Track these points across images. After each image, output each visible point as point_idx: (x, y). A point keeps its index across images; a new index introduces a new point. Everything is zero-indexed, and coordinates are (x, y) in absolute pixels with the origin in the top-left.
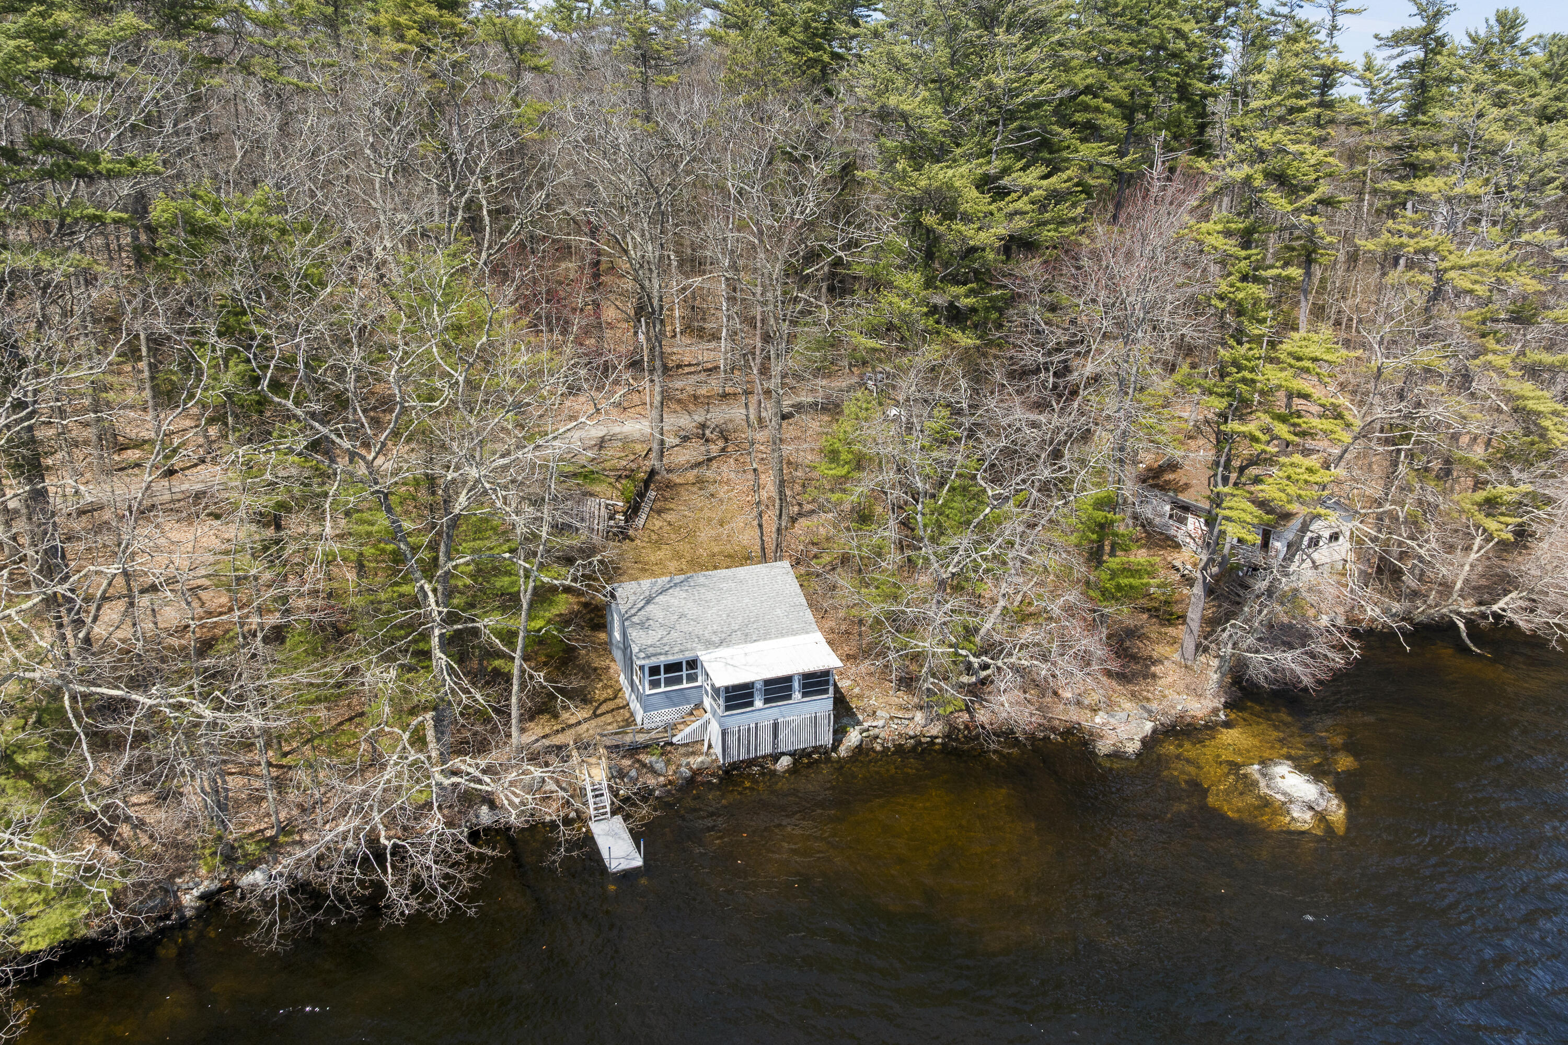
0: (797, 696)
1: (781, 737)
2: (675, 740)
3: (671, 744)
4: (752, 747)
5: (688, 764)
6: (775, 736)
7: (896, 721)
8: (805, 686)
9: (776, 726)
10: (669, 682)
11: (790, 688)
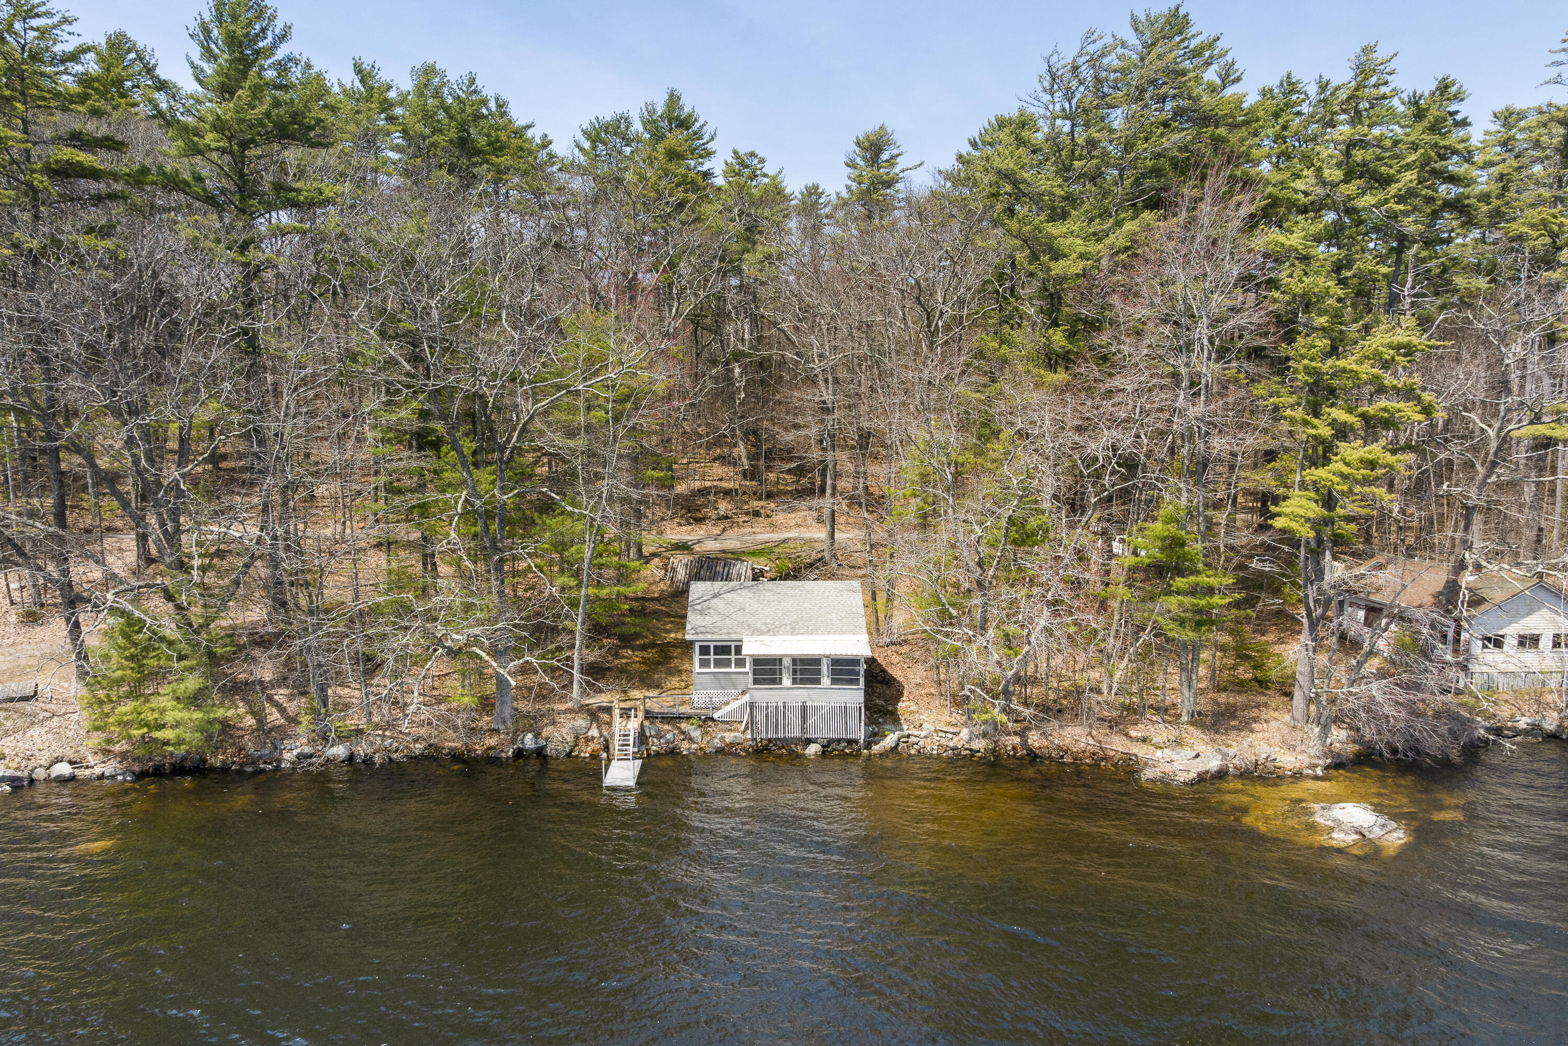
0: (826, 681)
1: (809, 722)
2: (715, 716)
3: (712, 719)
4: (781, 727)
5: (723, 738)
6: (804, 719)
7: (940, 734)
8: (834, 672)
9: (804, 708)
10: (718, 663)
11: (819, 672)
